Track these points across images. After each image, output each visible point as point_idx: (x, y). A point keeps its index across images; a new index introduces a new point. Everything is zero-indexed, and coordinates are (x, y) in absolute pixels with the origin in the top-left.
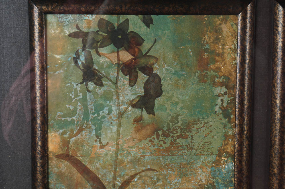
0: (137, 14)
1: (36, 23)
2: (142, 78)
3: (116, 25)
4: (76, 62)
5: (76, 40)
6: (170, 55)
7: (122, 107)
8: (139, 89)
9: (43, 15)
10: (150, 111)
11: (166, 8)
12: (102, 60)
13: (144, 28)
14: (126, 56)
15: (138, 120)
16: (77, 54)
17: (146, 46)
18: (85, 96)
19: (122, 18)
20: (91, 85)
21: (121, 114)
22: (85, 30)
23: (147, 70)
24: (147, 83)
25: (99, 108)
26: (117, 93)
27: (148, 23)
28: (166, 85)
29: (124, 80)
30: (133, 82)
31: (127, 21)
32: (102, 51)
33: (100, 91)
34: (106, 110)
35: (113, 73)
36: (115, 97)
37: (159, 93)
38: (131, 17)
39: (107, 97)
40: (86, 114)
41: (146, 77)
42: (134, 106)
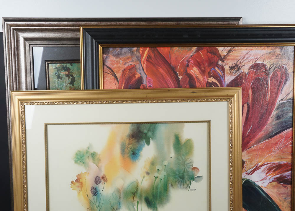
0: (69, 63)
1: (47, 66)
2: (71, 77)
3: (64, 66)
4: (56, 74)
5: (56, 69)
6: (77, 72)
7: (67, 84)
8: (70, 80)
9: (48, 64)
10: (73, 85)
11: (75, 62)
12: (62, 74)
13: (71, 66)
14: (67, 73)
15: (70, 87)
16: (56, 72)
17: (71, 70)
18: (58, 83)
19: (66, 64)
20: (59, 79)
21: (66, 86)
22: (58, 67)
23: (72, 76)
24: (72, 79)
25: (61, 84)
26: (65, 81)
27: (71, 65)
28: (76, 79)
29: (67, 78)
30: (69, 78)
31: (67, 65)
32: (61, 72)
33: (61, 81)
34: (63, 85)
35: (64, 77)
36: (65, 82)
37: (75, 81)
38: (67, 64)
39: (63, 82)
40: (58, 86)
41: (72, 77)
42: (69, 84)
